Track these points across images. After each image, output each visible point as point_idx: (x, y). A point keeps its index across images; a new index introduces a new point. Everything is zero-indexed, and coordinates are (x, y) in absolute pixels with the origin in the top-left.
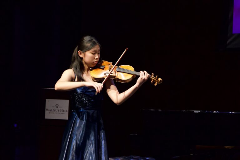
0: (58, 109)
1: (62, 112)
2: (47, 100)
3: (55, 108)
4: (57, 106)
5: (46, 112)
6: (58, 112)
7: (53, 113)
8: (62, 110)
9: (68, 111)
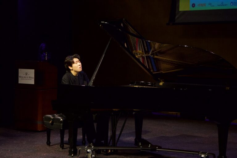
0: (27, 76)
1: (29, 79)
2: (20, 70)
3: (25, 76)
4: (26, 74)
5: (19, 78)
6: (27, 78)
7: (24, 79)
8: (30, 77)
9: (34, 78)
